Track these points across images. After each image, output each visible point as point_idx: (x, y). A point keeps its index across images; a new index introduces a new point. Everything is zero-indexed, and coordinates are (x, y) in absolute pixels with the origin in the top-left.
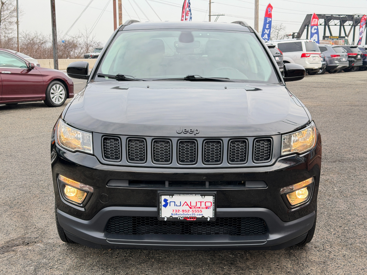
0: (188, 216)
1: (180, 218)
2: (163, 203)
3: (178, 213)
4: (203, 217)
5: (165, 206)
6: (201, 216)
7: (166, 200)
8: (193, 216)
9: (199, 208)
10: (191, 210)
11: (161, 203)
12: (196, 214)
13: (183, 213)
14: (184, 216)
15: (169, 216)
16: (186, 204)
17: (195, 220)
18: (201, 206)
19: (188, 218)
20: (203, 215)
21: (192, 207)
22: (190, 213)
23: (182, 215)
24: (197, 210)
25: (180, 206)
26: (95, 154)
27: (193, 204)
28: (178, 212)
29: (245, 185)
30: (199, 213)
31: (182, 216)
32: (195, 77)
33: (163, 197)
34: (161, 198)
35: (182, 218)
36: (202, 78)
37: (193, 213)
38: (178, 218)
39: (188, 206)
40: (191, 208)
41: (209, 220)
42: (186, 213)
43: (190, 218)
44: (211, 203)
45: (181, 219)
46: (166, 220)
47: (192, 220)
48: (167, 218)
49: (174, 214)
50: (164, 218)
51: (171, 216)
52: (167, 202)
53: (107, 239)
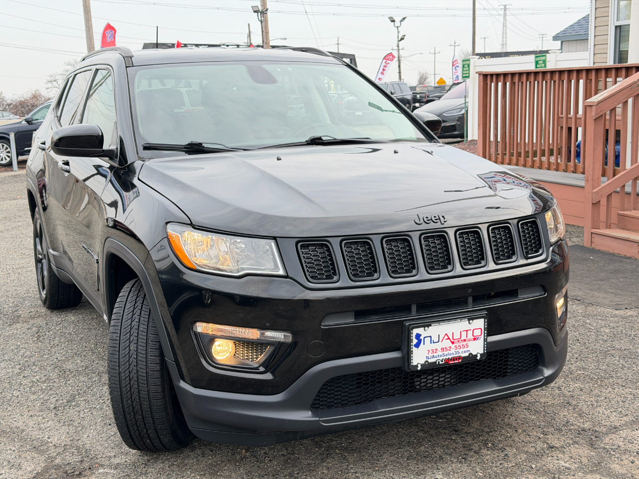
0: (450, 357)
1: (439, 362)
2: (415, 341)
4: (471, 354)
5: (417, 345)
6: (467, 354)
7: (418, 336)
8: (457, 355)
9: (465, 340)
10: (453, 346)
12: (460, 351)
14: (444, 358)
16: (446, 337)
17: (460, 361)
18: (467, 337)
19: (449, 360)
20: (471, 352)
21: (455, 341)
22: (453, 351)
23: (441, 356)
24: (461, 344)
25: (439, 341)
26: (289, 275)
27: (457, 336)
28: (435, 353)
29: (517, 296)
30: (464, 350)
31: (441, 358)
32: (324, 138)
35: (442, 361)
36: (335, 139)
37: (457, 351)
38: (436, 362)
39: (449, 340)
40: (453, 343)
42: (447, 353)
43: (454, 359)
44: (481, 329)
45: (441, 363)
46: (419, 368)
47: (456, 362)
48: (422, 365)
49: (430, 357)
50: (417, 366)
52: (421, 338)
53: (321, 419)
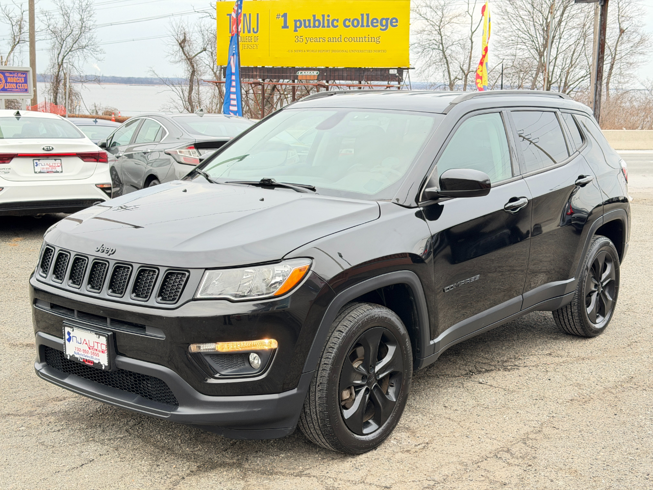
0: (88, 359)
2: (67, 337)
3: (80, 353)
4: (99, 363)
5: (69, 340)
6: (97, 362)
7: (69, 333)
8: (92, 359)
9: (97, 350)
10: (90, 351)
11: (65, 336)
12: (94, 357)
13: (83, 354)
14: (84, 358)
15: (71, 355)
16: (85, 342)
17: (92, 365)
19: (86, 360)
20: (100, 361)
21: (91, 348)
22: (89, 355)
31: (82, 357)
33: (67, 329)
34: (64, 329)
40: (89, 348)
41: (103, 368)
42: (86, 354)
43: (89, 361)
47: (90, 364)
51: (73, 355)
